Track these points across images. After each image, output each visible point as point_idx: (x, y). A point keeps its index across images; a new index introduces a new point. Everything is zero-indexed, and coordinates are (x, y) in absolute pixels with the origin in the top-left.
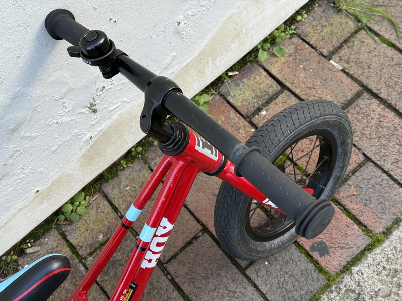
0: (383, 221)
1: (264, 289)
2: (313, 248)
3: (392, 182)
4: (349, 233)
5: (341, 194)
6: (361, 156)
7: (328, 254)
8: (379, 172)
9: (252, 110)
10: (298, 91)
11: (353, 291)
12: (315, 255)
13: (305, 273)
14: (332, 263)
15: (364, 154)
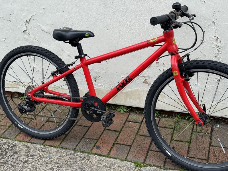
0: (114, 156)
1: (80, 143)
2: (97, 146)
3: (127, 153)
4: (106, 151)
5: (116, 145)
6: (131, 144)
7: (97, 149)
8: (129, 150)
9: (130, 120)
10: (142, 125)
11: (90, 158)
12: (95, 147)
13: (89, 148)
14: (95, 151)
15: (132, 145)
